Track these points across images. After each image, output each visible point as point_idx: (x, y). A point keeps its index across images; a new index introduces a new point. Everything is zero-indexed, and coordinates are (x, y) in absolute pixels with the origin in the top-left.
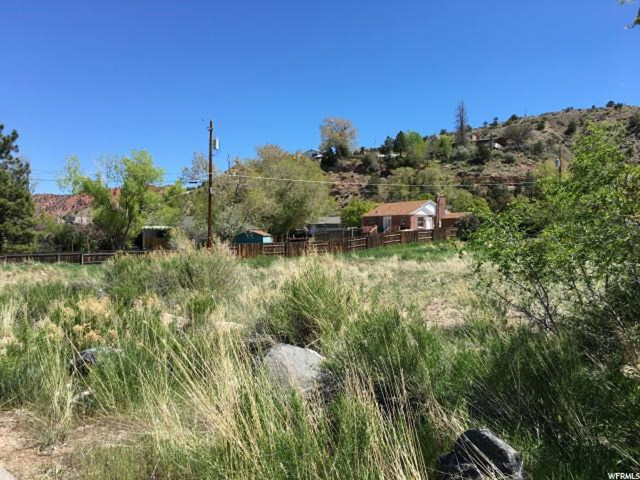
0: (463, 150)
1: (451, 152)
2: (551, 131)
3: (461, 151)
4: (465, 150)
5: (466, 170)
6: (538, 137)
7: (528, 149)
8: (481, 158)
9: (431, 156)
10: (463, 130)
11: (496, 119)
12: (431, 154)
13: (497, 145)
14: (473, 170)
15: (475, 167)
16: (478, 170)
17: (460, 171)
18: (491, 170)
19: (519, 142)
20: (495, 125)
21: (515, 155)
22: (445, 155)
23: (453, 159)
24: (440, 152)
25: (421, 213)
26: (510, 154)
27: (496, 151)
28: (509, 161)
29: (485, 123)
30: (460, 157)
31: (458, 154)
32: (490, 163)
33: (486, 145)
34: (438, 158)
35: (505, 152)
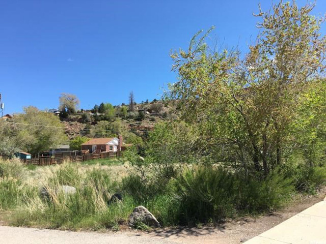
0: (132, 114)
1: (127, 114)
2: (171, 107)
3: (131, 114)
4: (133, 114)
5: (134, 123)
6: (165, 110)
7: (161, 115)
8: (140, 118)
9: (117, 116)
10: (132, 104)
11: (147, 100)
12: (117, 115)
13: (147, 112)
14: (137, 124)
15: (138, 122)
16: (139, 124)
17: (131, 123)
18: (145, 124)
19: (157, 111)
20: (147, 103)
21: (155, 118)
22: (124, 116)
23: (128, 118)
24: (121, 114)
25: (111, 144)
26: (153, 117)
27: (147, 115)
28: (153, 120)
29: (143, 102)
30: (131, 117)
31: (130, 115)
32: (144, 121)
33: (143, 112)
34: (120, 116)
35: (151, 115)
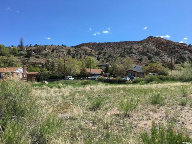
0: (22, 52)
1: (18, 53)
2: (48, 50)
3: (22, 53)
4: (23, 52)
5: (24, 59)
6: (45, 52)
7: (43, 55)
8: (29, 55)
9: (10, 53)
10: (21, 47)
11: (31, 44)
12: (11, 52)
13: (33, 52)
14: (26, 59)
15: (27, 58)
16: (28, 59)
17: (21, 59)
18: (32, 60)
19: (40, 52)
20: (30, 46)
21: (40, 56)
22: (16, 54)
23: (18, 55)
24: (13, 52)
26: (38, 55)
27: (34, 54)
28: (38, 58)
29: (27, 45)
30: (21, 55)
31: (21, 53)
32: (32, 58)
33: (30, 52)
34: (13, 54)
35: (36, 54)
